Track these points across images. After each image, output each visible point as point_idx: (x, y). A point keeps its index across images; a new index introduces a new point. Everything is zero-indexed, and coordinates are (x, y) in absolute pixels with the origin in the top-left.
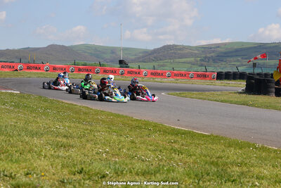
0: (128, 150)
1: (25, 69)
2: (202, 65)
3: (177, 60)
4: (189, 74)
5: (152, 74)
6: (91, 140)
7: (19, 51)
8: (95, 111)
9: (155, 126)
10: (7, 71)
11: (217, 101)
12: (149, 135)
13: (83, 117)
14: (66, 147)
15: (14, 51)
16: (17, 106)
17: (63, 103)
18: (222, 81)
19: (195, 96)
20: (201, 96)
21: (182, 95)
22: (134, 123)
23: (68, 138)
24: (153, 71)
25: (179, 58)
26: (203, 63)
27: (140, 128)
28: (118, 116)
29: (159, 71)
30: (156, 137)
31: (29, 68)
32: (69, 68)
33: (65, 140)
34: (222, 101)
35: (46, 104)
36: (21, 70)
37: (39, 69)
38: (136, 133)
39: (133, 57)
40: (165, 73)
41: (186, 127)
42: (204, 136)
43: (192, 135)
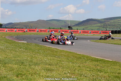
0: (78, 71)
1: (28, 31)
2: (104, 27)
3: (93, 25)
4: (99, 32)
5: (83, 32)
6: (61, 66)
7: (25, 23)
8: (60, 50)
9: (87, 57)
10: (21, 32)
11: (112, 44)
12: (85, 62)
13: (55, 53)
14: (51, 70)
15: (23, 23)
16: (26, 49)
17: (46, 47)
18: (114, 35)
19: (102, 42)
20: (105, 42)
21: (97, 41)
22: (78, 56)
23: (51, 66)
24: (84, 31)
25: (94, 24)
26: (104, 26)
27: (81, 58)
28: (70, 53)
29: (86, 31)
30: (88, 63)
31: (30, 31)
32: (47, 30)
33: (49, 67)
34: (114, 44)
35: (38, 48)
36: (26, 32)
37: (34, 31)
38: (80, 61)
39: (74, 24)
40: (89, 31)
41: (101, 57)
42: (109, 61)
43: (104, 61)
